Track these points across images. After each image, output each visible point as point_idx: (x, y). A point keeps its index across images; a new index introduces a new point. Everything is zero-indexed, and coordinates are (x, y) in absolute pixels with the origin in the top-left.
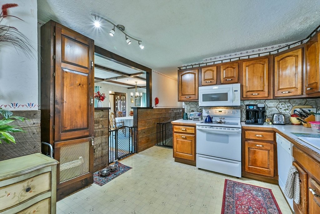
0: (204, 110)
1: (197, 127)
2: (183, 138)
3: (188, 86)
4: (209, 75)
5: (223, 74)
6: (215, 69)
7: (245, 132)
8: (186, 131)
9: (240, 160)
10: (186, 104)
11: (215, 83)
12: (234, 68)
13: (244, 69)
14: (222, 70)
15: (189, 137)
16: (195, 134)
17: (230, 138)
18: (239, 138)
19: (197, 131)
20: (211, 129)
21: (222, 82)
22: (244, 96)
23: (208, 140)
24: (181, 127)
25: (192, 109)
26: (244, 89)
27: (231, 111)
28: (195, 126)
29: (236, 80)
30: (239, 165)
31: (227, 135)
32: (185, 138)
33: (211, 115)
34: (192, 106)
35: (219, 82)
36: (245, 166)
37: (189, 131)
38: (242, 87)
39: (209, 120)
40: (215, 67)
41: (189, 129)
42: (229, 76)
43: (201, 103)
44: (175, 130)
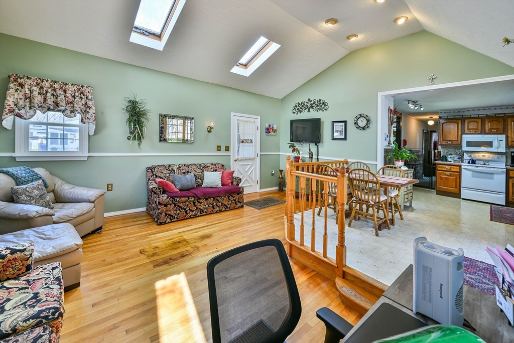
0: (465, 154)
1: (463, 167)
2: (448, 175)
3: (450, 133)
4: (473, 126)
5: (488, 126)
6: (480, 121)
7: (509, 173)
8: (450, 169)
9: (505, 192)
10: (443, 148)
11: (480, 132)
12: (499, 122)
13: (509, 124)
14: (486, 122)
15: (453, 175)
16: (460, 172)
17: (495, 176)
18: (504, 176)
19: (463, 170)
20: (477, 168)
21: (487, 132)
22: (510, 145)
23: (473, 177)
24: (445, 166)
25: (449, 153)
26: (510, 139)
27: (496, 156)
28: (460, 166)
29: (502, 132)
30: (503, 196)
31: (492, 174)
32: (450, 175)
33: (474, 159)
34: (450, 150)
35: (483, 132)
36: (509, 198)
37: (453, 170)
38: (507, 138)
39: (473, 162)
40: (480, 120)
41: (453, 168)
42: (494, 128)
43: (465, 148)
44: (438, 169)
